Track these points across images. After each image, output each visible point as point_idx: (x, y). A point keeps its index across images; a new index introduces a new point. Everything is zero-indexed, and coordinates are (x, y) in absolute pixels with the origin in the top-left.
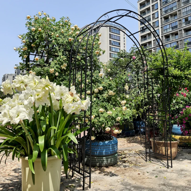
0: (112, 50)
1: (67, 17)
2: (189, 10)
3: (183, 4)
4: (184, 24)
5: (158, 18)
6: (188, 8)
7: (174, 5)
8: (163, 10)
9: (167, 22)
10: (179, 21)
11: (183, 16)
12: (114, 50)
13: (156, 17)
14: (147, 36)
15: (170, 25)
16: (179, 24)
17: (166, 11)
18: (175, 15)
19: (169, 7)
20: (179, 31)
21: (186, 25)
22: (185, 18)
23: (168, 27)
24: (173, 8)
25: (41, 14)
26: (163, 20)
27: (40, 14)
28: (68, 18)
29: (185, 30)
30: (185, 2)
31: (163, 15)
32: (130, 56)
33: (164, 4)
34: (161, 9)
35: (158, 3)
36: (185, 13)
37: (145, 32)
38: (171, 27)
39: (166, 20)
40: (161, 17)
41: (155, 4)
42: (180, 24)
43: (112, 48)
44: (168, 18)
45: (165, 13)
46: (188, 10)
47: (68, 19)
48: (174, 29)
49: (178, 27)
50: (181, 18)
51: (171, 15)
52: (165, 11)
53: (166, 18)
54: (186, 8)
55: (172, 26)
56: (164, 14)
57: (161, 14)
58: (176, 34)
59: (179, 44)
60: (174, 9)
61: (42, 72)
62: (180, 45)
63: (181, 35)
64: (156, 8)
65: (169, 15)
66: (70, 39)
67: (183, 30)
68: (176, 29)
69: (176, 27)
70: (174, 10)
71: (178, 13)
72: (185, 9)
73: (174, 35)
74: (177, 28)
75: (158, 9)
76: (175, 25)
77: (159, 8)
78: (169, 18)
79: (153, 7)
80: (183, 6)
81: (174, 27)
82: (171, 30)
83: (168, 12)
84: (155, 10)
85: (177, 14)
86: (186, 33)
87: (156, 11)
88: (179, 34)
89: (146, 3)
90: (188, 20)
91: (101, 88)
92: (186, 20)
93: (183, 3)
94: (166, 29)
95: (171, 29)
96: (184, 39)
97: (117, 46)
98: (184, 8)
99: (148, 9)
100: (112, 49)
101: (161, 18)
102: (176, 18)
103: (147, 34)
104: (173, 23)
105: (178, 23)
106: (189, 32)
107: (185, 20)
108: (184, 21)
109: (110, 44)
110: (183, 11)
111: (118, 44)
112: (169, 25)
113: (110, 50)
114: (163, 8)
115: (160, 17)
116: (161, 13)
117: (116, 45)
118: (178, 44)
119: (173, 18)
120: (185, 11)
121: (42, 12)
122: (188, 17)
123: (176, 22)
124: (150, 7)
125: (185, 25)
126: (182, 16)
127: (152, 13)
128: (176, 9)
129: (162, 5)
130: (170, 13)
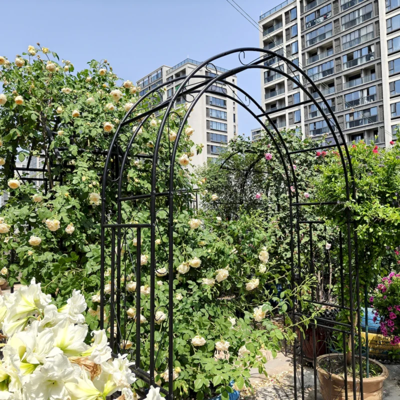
0: (211, 116)
1: (103, 62)
2: (355, 40)
3: (344, 26)
4: (345, 65)
5: (297, 53)
6: (352, 35)
7: (328, 28)
8: (308, 38)
9: (313, 61)
10: (336, 59)
11: (345, 49)
12: (214, 115)
13: (294, 51)
14: (277, 89)
15: (320, 67)
16: (336, 66)
17: (312, 41)
18: (329, 47)
19: (319, 33)
20: (337, 78)
21: (349, 68)
22: (347, 54)
23: (316, 71)
24: (325, 34)
25: (34, 52)
26: (307, 57)
27: (31, 51)
28: (106, 62)
29: (346, 76)
30: (348, 23)
31: (306, 47)
32: (259, 150)
33: (309, 27)
34: (302, 37)
35: (297, 24)
36: (348, 45)
37: (272, 80)
38: (320, 71)
39: (312, 59)
40: (303, 52)
41: (291, 27)
42: (339, 65)
43: (211, 110)
44: (316, 54)
45: (310, 44)
46: (353, 38)
47: (107, 66)
48: (328, 76)
49: (335, 72)
50: (339, 54)
51: (322, 48)
52: (310, 40)
53: (313, 54)
54: (349, 35)
55: (324, 70)
56: (309, 46)
57: (303, 46)
58: (331, 84)
59: (336, 104)
60: (327, 36)
61: (33, 217)
62: (337, 106)
63: (340, 86)
64: (293, 33)
65: (318, 48)
66: (108, 126)
67: (343, 78)
68: (330, 75)
69: (330, 71)
70: (327, 38)
71: (334, 44)
72: (348, 37)
73: (327, 87)
74: (333, 74)
75: (297, 36)
76: (329, 68)
77: (300, 35)
78: (319, 53)
79: (288, 31)
80: (344, 30)
81: (327, 71)
82: (321, 77)
83: (316, 42)
84: (292, 38)
85: (332, 46)
86: (348, 83)
87: (294, 40)
88: (335, 84)
89: (275, 24)
90: (352, 58)
91: (195, 262)
92: (350, 57)
93: (345, 24)
94: (312, 75)
95: (321, 75)
96: (345, 95)
97: (221, 106)
98: (346, 35)
99: (279, 37)
100: (211, 113)
101: (303, 54)
102: (331, 54)
103: (276, 84)
104: (326, 63)
105: (333, 64)
106: (355, 81)
107: (348, 58)
108: (345, 59)
109: (207, 103)
110: (344, 40)
111: (222, 102)
112: (317, 68)
113: (208, 115)
114: (306, 34)
115: (300, 52)
116: (302, 44)
117: (219, 105)
118: (334, 104)
119: (325, 53)
120: (348, 40)
121: (39, 45)
122: (353, 52)
123: (330, 61)
124: (282, 32)
125: (347, 67)
126: (342, 51)
127: (285, 43)
128: (331, 36)
129: (305, 29)
130: (319, 43)
